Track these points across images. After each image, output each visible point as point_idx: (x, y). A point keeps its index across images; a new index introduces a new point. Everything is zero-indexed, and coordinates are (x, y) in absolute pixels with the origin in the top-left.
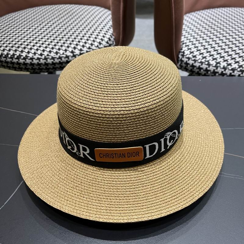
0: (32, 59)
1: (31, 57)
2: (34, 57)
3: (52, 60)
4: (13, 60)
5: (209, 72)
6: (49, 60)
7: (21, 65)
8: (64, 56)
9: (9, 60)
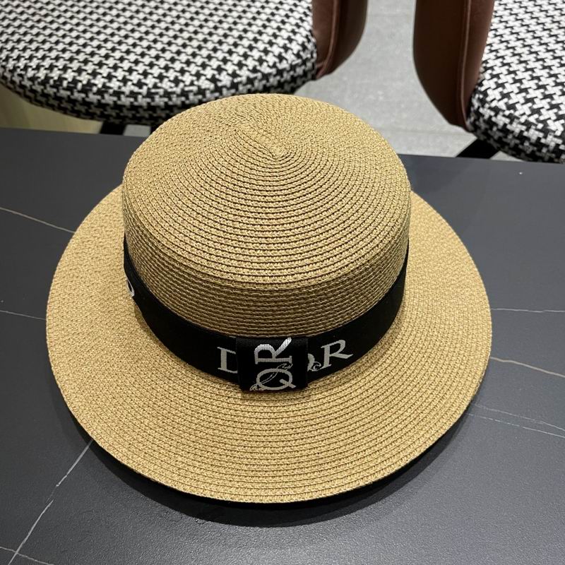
0: (118, 94)
1: (116, 89)
2: (123, 89)
3: (166, 100)
4: (72, 94)
5: (544, 150)
6: (157, 98)
7: (92, 106)
8: (194, 89)
9: (64, 93)
